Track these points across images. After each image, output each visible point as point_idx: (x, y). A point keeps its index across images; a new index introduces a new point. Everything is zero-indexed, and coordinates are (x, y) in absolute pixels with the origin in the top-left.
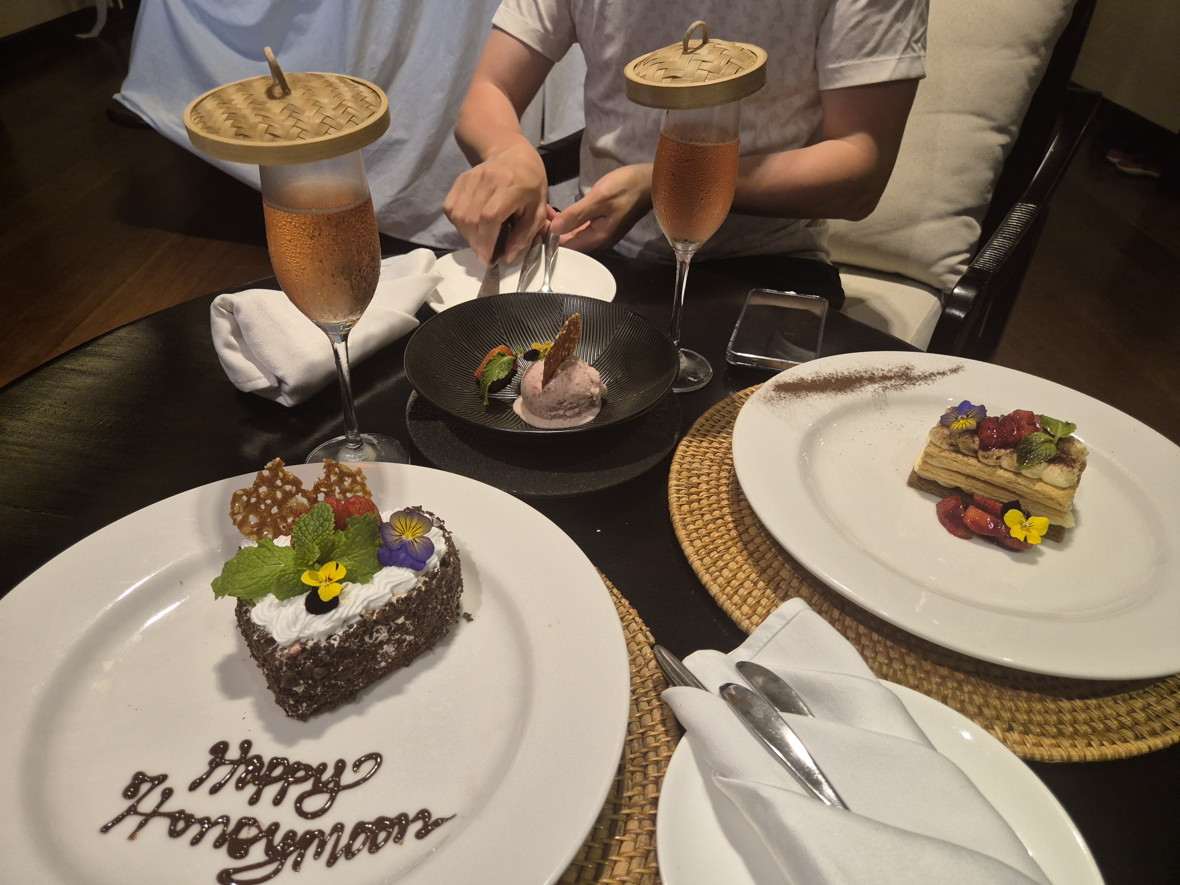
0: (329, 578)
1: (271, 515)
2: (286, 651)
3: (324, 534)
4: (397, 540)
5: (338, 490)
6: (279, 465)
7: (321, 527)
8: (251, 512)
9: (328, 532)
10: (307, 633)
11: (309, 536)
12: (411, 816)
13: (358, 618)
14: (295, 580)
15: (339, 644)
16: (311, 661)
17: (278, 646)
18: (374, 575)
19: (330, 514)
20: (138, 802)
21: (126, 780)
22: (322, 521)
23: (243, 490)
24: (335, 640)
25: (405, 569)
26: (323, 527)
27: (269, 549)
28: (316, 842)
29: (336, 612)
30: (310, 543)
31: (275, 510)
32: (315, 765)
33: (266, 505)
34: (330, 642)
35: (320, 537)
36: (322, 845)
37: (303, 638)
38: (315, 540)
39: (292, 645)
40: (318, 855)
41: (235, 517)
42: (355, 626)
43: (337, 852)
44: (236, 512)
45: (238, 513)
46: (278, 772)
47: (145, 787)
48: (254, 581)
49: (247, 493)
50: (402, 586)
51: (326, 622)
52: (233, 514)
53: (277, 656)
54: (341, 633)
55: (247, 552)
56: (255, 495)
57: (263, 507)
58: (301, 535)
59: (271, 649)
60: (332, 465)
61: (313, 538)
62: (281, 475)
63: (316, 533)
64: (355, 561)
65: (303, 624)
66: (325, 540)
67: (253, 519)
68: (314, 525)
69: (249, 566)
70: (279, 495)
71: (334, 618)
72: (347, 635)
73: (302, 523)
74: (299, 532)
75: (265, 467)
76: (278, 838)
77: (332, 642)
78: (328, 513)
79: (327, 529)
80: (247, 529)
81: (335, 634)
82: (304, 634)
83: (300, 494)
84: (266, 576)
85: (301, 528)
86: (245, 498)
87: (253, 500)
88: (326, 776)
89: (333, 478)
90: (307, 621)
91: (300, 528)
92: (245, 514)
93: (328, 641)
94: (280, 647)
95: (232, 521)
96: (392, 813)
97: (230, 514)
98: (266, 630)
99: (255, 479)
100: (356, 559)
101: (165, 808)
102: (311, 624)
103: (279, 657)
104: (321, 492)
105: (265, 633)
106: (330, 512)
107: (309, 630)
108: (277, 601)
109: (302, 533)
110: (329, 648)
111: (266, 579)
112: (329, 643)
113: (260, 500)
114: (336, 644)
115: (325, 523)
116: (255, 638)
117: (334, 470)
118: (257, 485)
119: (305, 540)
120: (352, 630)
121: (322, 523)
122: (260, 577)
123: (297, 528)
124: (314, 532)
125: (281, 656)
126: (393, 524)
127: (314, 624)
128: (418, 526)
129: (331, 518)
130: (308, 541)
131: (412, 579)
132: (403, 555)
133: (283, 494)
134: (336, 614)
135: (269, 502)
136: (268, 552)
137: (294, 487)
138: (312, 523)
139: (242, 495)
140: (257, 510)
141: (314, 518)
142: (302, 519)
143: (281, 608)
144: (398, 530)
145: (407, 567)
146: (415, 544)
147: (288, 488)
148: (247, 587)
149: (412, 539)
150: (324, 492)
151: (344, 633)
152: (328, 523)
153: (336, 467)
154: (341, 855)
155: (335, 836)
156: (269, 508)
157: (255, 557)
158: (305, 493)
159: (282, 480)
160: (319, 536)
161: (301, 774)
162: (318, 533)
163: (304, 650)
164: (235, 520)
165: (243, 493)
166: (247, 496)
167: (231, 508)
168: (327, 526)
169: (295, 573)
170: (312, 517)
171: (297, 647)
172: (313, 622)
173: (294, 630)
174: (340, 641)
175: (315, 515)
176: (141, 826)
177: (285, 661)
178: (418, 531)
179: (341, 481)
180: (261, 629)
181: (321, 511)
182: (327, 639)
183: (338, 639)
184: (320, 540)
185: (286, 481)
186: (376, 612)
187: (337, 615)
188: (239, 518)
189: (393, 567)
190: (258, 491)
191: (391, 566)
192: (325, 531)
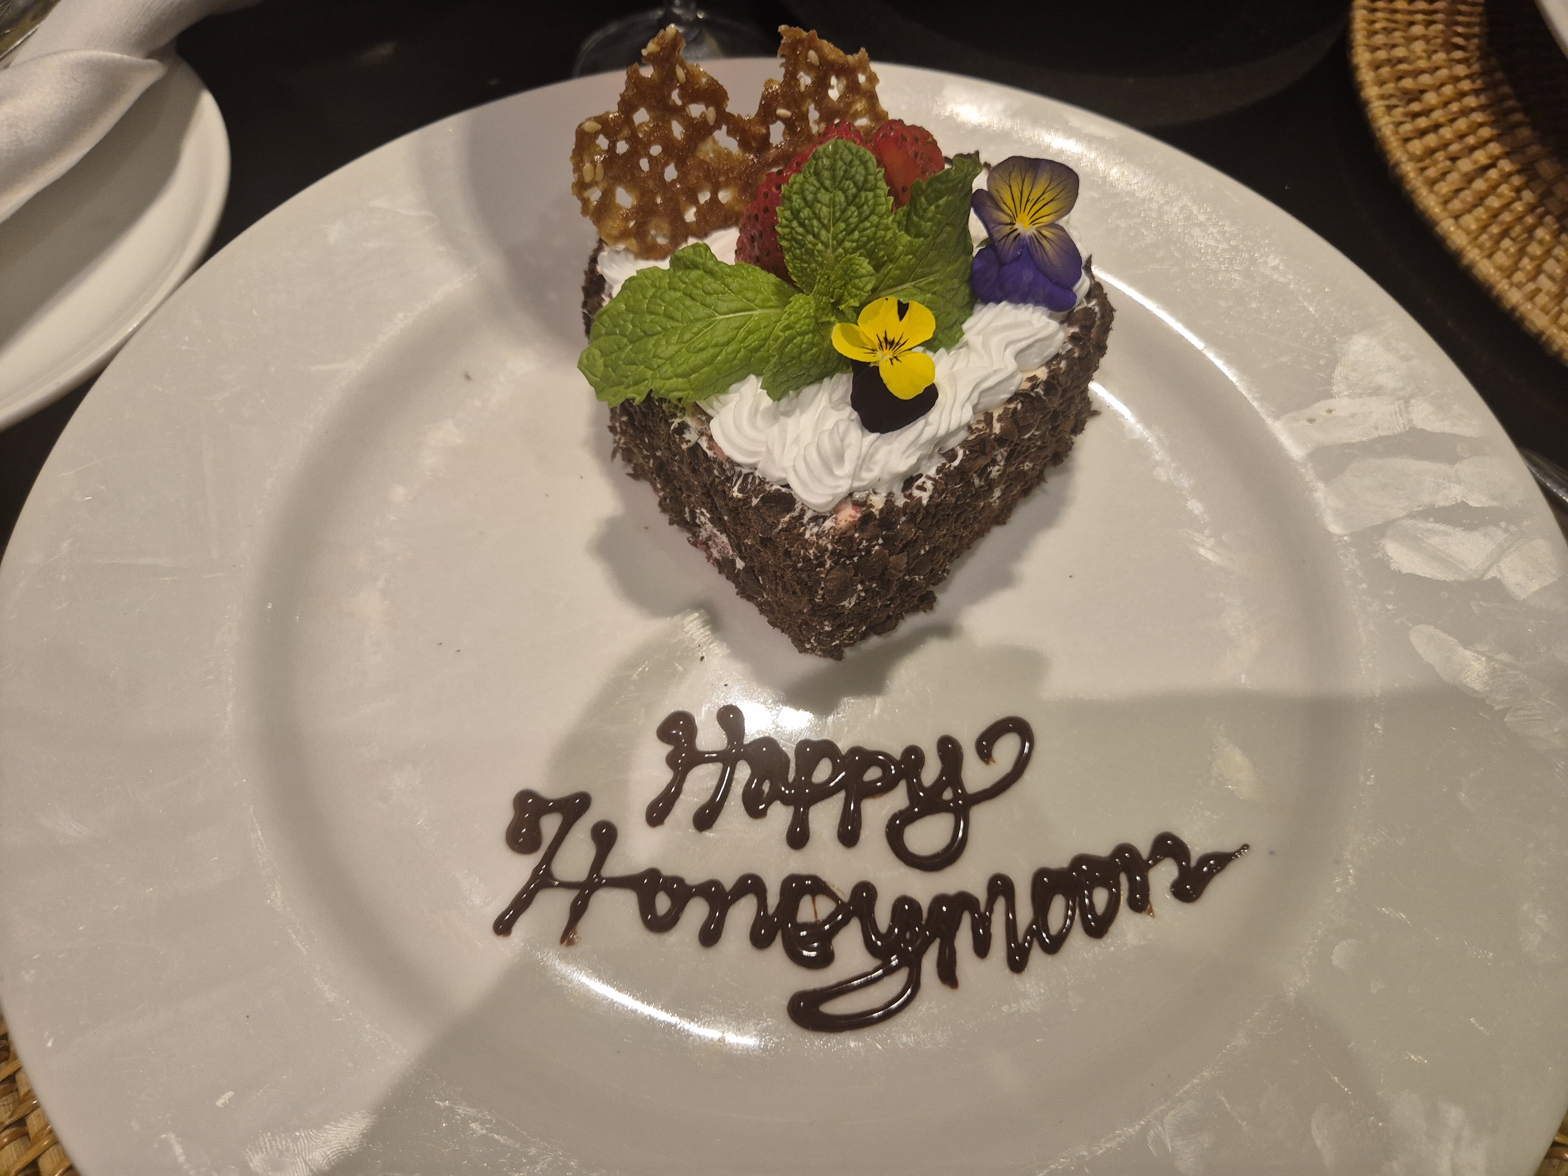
0: (886, 339)
1: (664, 185)
2: (828, 524)
3: (867, 224)
4: (1009, 234)
5: (814, 115)
6: (674, 44)
7: (853, 208)
8: (617, 180)
9: (874, 219)
10: (868, 477)
11: (823, 233)
12: (1144, 850)
13: (963, 435)
14: (815, 350)
15: (931, 497)
16: (881, 541)
17: (803, 512)
18: (965, 326)
19: (872, 170)
20: (549, 858)
21: (505, 815)
22: (854, 190)
23: (597, 119)
24: (922, 488)
25: (1030, 307)
26: (859, 207)
27: (711, 273)
28: (966, 920)
29: (926, 424)
30: (829, 251)
31: (671, 173)
32: (897, 752)
33: (651, 159)
34: (911, 494)
35: (856, 234)
36: (982, 924)
37: (859, 490)
38: (843, 241)
39: (836, 510)
40: (982, 948)
41: (586, 194)
42: (961, 453)
43: (1020, 939)
44: (588, 179)
45: (593, 184)
46: (822, 772)
47: (550, 825)
48: (704, 355)
49: (608, 127)
50: (1034, 350)
51: (907, 449)
52: (581, 186)
53: (807, 536)
54: (932, 472)
55: (648, 282)
56: (626, 132)
57: (644, 164)
58: (800, 230)
59: (787, 518)
60: (801, 41)
61: (834, 238)
62: (680, 73)
63: (842, 225)
64: (934, 293)
65: (859, 458)
66: (869, 240)
67: (625, 198)
68: (832, 204)
69: (671, 318)
70: (677, 130)
71: (923, 440)
72: (945, 475)
73: (797, 201)
74: (795, 224)
75: (644, 52)
76: (883, 916)
77: (916, 493)
78: (866, 168)
79: (872, 212)
80: (614, 225)
81: (920, 476)
82: (862, 480)
83: (724, 127)
84: (728, 343)
85: (799, 211)
86: (603, 142)
87: (622, 147)
88: (930, 773)
89: (805, 80)
90: (864, 449)
91: (796, 214)
92: (605, 184)
93: (908, 493)
94: (809, 515)
95: (579, 204)
96: (1102, 848)
97: (575, 185)
98: (757, 474)
99: (622, 88)
100: (937, 288)
101: (614, 867)
102: (872, 456)
103: (814, 538)
104: (779, 118)
105: (757, 481)
106: (870, 164)
107: (870, 470)
108: (767, 401)
109: (802, 225)
110: (913, 509)
111: (730, 349)
112: (910, 496)
113: (638, 147)
114: (925, 497)
115: (863, 194)
116: (736, 493)
117: (806, 57)
118: (627, 106)
119: (815, 245)
120: (956, 463)
121: (855, 196)
122: (716, 345)
123: (788, 213)
124: (836, 222)
125: (818, 536)
126: (995, 194)
127: (880, 456)
128: (1047, 197)
129: (876, 180)
130: (820, 246)
131: (1055, 334)
132: (1028, 275)
133: (686, 128)
134: (927, 428)
135: (656, 150)
136: (710, 280)
137: (712, 109)
138: (824, 196)
139: (596, 135)
140: (633, 175)
141: (828, 183)
142: (796, 187)
143: (782, 419)
144: (1004, 207)
145: (1037, 303)
146: (1044, 243)
147: (696, 110)
148: (694, 371)
149: (1036, 232)
150: (784, 120)
151: (938, 471)
152: (870, 195)
153: (810, 48)
154: (1030, 944)
155: (1000, 905)
156: (657, 164)
157: (679, 294)
158: (736, 127)
159: (683, 88)
160: (853, 231)
161: (873, 774)
162: (848, 225)
163: (867, 518)
164: (585, 202)
165: (599, 127)
166: (607, 136)
167: (574, 171)
168: (871, 203)
169: (813, 332)
170: (819, 181)
171: (848, 515)
172: (877, 449)
173: (838, 472)
174: (935, 489)
175: (826, 174)
176: (578, 911)
177: (830, 547)
178: (1046, 210)
179: (822, 85)
180: (745, 471)
181: (840, 163)
182: (904, 489)
183: (929, 485)
184: (857, 241)
185: (693, 93)
186: (996, 415)
187: (929, 433)
188: (595, 195)
189: (1003, 303)
190: (633, 122)
191: (998, 301)
192: (867, 218)
